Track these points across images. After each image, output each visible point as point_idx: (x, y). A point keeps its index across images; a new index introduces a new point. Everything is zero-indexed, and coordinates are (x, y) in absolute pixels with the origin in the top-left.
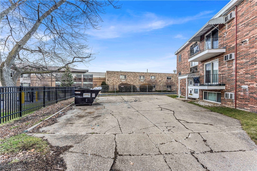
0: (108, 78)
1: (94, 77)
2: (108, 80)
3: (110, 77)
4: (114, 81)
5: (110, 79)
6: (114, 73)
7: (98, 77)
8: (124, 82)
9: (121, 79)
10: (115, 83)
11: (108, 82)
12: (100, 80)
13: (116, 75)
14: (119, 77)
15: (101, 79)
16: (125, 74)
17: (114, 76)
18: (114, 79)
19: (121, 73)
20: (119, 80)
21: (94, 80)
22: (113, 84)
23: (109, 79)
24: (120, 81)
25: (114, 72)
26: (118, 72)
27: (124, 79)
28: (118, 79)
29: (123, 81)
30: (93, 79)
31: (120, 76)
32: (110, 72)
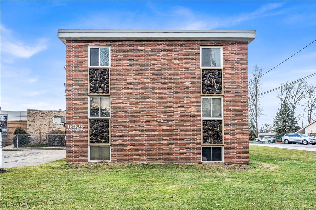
0: (31, 121)
1: (10, 119)
2: (30, 125)
3: (34, 120)
4: (42, 128)
5: (35, 124)
6: (42, 114)
7: (18, 119)
8: (60, 130)
9: (56, 123)
10: (42, 131)
11: (30, 128)
12: (20, 124)
13: (45, 117)
14: (51, 120)
15: (22, 123)
16: (62, 115)
17: (41, 119)
18: (42, 124)
19: (55, 113)
20: (50, 126)
21: (10, 125)
22: (39, 131)
23: (32, 124)
24: (52, 127)
25: (42, 112)
26: (49, 111)
27: (60, 124)
28: (50, 124)
29: (57, 126)
30: (8, 122)
31: (52, 118)
32: (34, 111)
